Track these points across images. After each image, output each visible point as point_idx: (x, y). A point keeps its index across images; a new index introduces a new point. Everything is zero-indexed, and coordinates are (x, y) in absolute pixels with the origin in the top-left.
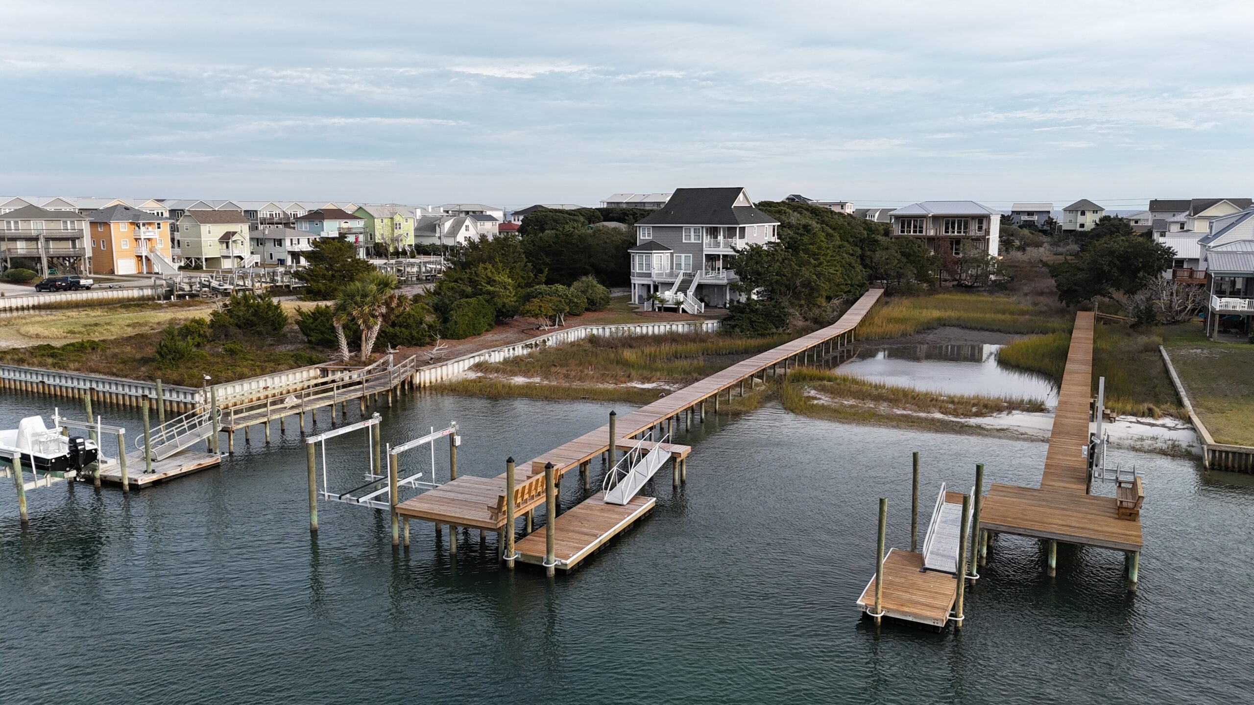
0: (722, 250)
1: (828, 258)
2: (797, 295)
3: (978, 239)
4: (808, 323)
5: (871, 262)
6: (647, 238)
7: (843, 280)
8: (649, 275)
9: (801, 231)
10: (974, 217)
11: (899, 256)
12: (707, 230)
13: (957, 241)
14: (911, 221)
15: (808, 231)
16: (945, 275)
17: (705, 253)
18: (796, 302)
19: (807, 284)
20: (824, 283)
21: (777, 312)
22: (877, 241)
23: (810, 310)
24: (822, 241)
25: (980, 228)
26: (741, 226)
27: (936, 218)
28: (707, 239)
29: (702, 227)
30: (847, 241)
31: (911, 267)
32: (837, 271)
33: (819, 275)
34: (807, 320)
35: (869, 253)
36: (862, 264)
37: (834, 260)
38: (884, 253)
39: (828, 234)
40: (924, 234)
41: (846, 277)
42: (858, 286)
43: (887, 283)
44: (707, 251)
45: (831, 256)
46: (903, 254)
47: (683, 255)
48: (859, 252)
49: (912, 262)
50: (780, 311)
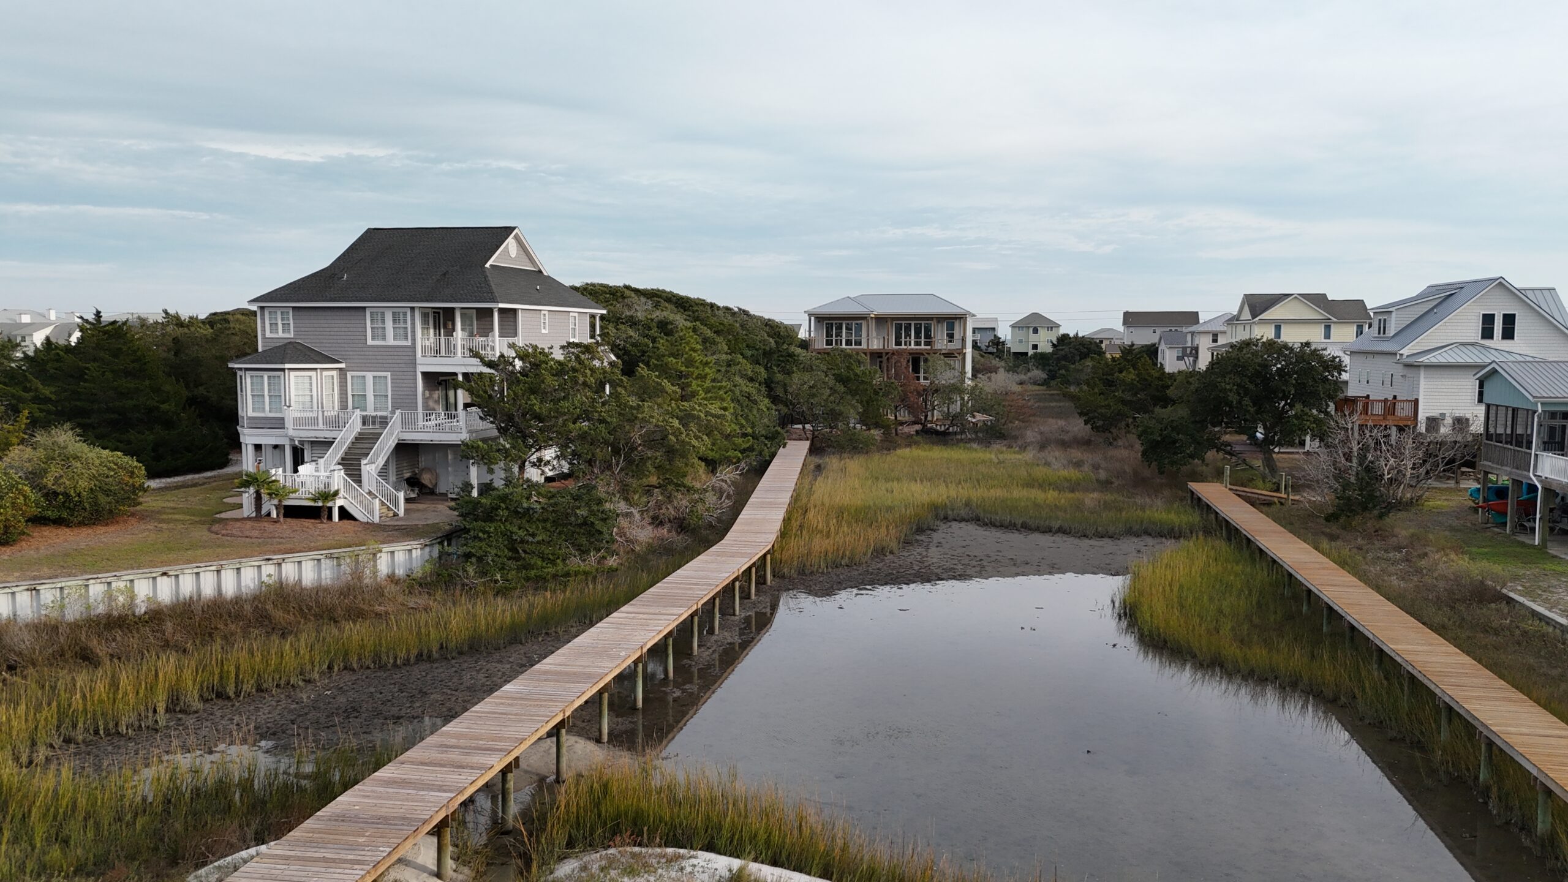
0: (460, 364)
1: (708, 383)
2: (635, 466)
3: (949, 355)
4: (664, 531)
5: (786, 392)
6: (281, 334)
7: (737, 428)
8: (278, 424)
9: (654, 332)
10: (941, 319)
11: (831, 381)
12: (425, 316)
13: (916, 360)
14: (841, 325)
15: (669, 333)
16: (904, 415)
17: (421, 369)
18: (634, 483)
19: (658, 440)
20: (697, 438)
21: (582, 512)
22: (791, 355)
23: (669, 498)
24: (695, 350)
25: (951, 336)
26: (501, 305)
27: (881, 320)
28: (424, 338)
29: (412, 309)
30: (742, 354)
31: (854, 402)
32: (725, 409)
33: (686, 418)
34: (661, 524)
35: (779, 377)
36: (769, 396)
37: (720, 388)
38: (806, 377)
39: (705, 340)
40: (864, 346)
41: (743, 422)
42: (766, 438)
43: (813, 431)
44: (428, 364)
45: (714, 380)
46: (840, 379)
47: (370, 376)
48: (764, 374)
49: (853, 393)
50: (591, 511)
